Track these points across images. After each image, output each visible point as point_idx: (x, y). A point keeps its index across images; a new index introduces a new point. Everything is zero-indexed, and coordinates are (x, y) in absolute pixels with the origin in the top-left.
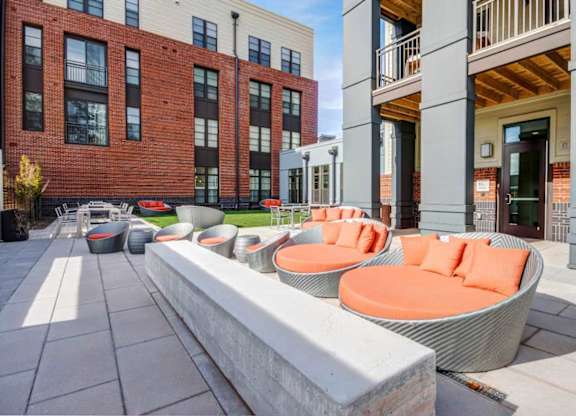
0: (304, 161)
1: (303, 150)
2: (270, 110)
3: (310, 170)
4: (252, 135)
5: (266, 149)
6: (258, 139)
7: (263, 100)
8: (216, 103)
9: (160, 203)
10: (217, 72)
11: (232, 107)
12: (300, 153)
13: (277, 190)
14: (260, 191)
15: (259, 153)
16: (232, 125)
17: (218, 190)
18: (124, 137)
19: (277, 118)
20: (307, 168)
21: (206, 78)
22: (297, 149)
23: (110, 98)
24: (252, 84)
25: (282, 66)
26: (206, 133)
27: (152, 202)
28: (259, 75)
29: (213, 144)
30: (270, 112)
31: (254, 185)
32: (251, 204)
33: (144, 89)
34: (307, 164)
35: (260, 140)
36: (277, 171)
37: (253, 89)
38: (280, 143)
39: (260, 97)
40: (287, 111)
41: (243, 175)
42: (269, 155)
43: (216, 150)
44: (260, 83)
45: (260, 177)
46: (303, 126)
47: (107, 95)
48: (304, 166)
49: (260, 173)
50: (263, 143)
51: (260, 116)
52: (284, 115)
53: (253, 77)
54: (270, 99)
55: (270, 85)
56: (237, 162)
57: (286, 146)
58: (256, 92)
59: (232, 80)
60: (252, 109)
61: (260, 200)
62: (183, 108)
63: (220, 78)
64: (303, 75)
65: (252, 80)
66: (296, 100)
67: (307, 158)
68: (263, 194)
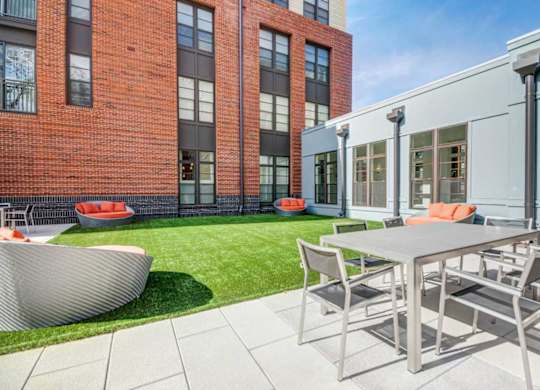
0: (340, 140)
1: (338, 123)
2: (289, 71)
3: (350, 152)
4: (263, 107)
5: (282, 127)
6: (272, 112)
7: (278, 58)
8: (211, 56)
9: (119, 205)
10: (211, 9)
11: (234, 62)
12: (334, 128)
13: (298, 184)
14: (274, 186)
15: (273, 133)
16: (235, 90)
17: (215, 184)
18: (63, 99)
19: (297, 83)
20: (345, 149)
21: (195, 18)
22: (329, 124)
23: (39, 36)
24: (263, 34)
25: (305, 11)
26: (196, 101)
27: (106, 204)
28: (272, 19)
29: (206, 117)
30: (288, 75)
31: (266, 178)
32: (262, 205)
33: (97, 26)
34: (345, 142)
35: (274, 114)
36: (299, 158)
37: (265, 40)
38: (302, 119)
39: (273, 52)
40: (311, 75)
41: (250, 163)
42: (287, 135)
43: (212, 126)
44: (275, 32)
45: (275, 166)
46: (333, 96)
47: (34, 33)
48: (340, 147)
49: (274, 161)
50: (279, 119)
51: (275, 80)
52: (308, 80)
53: (263, 20)
54: (288, 56)
55: (288, 36)
56: (242, 144)
57: (310, 124)
58: (268, 45)
59: (234, 24)
60: (262, 69)
61: (274, 199)
62: (159, 59)
63: (217, 18)
64: (332, 24)
65: (263, 27)
66: (322, 62)
67: (345, 135)
68: (278, 190)
